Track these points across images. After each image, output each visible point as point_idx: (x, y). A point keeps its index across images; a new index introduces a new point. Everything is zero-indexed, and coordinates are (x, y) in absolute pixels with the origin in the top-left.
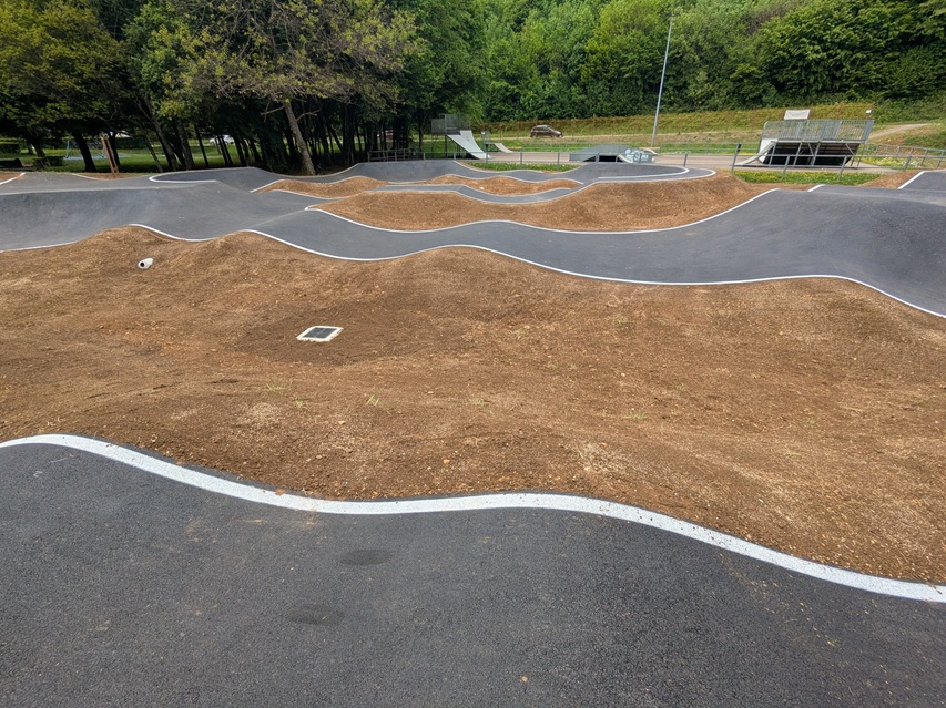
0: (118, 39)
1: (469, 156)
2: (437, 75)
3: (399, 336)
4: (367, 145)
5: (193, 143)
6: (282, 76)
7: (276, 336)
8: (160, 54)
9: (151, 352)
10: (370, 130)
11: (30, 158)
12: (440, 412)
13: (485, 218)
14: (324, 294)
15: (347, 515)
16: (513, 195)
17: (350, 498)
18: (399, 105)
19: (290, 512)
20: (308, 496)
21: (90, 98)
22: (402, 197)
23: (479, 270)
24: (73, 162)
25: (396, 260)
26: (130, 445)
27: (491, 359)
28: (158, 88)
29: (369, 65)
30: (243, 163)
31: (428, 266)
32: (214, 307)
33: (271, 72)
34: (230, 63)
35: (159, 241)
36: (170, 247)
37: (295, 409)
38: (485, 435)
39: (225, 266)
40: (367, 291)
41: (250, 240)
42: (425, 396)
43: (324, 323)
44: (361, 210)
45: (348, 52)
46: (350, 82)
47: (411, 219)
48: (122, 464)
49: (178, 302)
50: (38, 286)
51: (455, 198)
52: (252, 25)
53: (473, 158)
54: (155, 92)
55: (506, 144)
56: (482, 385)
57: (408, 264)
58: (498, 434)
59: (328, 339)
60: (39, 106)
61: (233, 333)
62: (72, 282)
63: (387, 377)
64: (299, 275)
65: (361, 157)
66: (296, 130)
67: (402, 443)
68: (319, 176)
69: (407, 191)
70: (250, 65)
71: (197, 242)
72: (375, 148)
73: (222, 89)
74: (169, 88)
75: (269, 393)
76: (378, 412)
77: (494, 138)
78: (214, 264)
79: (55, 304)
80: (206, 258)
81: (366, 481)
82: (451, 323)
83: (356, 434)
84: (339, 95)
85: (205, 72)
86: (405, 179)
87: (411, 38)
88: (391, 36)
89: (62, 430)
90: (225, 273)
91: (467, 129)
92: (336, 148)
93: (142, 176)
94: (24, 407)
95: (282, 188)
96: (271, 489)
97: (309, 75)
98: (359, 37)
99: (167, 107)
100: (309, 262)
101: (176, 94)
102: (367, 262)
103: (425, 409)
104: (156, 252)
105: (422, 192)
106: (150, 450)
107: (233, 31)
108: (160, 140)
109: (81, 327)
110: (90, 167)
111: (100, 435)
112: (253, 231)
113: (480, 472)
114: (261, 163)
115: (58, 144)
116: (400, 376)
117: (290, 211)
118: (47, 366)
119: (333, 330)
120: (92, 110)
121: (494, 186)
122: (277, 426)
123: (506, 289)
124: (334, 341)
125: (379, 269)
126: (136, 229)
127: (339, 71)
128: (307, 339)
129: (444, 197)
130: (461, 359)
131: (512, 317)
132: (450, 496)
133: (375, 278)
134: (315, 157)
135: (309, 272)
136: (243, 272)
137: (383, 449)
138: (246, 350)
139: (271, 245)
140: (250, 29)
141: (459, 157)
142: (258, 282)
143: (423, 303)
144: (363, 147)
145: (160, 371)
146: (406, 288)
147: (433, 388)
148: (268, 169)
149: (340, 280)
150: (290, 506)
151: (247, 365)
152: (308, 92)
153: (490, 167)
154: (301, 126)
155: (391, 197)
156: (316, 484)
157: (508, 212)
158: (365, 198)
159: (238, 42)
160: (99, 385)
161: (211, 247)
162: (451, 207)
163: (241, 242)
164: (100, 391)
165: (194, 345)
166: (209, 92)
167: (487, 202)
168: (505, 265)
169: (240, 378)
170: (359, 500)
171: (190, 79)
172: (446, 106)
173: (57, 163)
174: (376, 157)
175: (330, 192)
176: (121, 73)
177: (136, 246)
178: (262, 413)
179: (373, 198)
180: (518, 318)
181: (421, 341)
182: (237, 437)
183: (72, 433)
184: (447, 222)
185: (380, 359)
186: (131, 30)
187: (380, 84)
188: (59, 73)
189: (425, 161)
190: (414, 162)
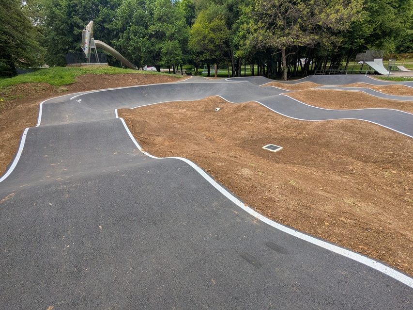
0: (229, 29)
1: (376, 73)
2: (368, 30)
3: (309, 158)
4: (315, 68)
5: (243, 67)
6: (285, 38)
7: (254, 144)
8: (241, 33)
9: (212, 140)
10: (319, 60)
11: (194, 72)
12: (326, 199)
13: (379, 107)
14: (279, 132)
15: (271, 226)
16: (404, 96)
17: (274, 220)
18: (340, 47)
19: (249, 214)
20: (256, 211)
21: (215, 51)
22: (329, 92)
23: (368, 134)
24: (204, 74)
25: (318, 122)
26: (203, 169)
27: (363, 183)
28: (237, 47)
29: (329, 29)
30: (258, 75)
31: (336, 127)
32: (235, 129)
33: (281, 36)
34: (265, 34)
35: (223, 102)
36: (226, 105)
37: (258, 175)
38: (354, 220)
39: (243, 114)
40: (299, 134)
41: (254, 105)
42: (318, 189)
43: (275, 144)
44: (305, 97)
45: (320, 23)
46: (317, 37)
47: (330, 103)
48: (200, 174)
49: (224, 124)
50: (187, 112)
51: (361, 95)
52: (279, 17)
53: (379, 74)
54: (236, 48)
55: (406, 66)
56: (353, 195)
57: (324, 125)
58: (363, 223)
59: (275, 151)
60: (201, 55)
61: (239, 140)
62: (196, 112)
63: (299, 174)
64: (270, 122)
65: (311, 73)
66: (284, 61)
67: (304, 206)
68: (288, 81)
69: (332, 89)
70: (273, 34)
71: (235, 104)
72: (320, 68)
73: (259, 45)
74: (241, 46)
75: (249, 166)
76: (294, 188)
77: (397, 63)
78: (239, 113)
79: (190, 119)
80: (236, 111)
81: (283, 216)
82: (341, 158)
83: (282, 194)
84: (309, 44)
85: (255, 39)
86: (332, 84)
87: (358, 12)
88: (346, 13)
89: (187, 158)
90: (242, 116)
91: (380, 58)
92: (300, 68)
93: (223, 78)
94: (177, 148)
95: (272, 85)
96: (243, 202)
97: (297, 36)
98: (328, 16)
99: (238, 53)
100: (275, 117)
101: (242, 48)
102: (302, 121)
103: (318, 195)
104: (221, 106)
105: (342, 90)
106: (208, 172)
107: (270, 21)
108: (232, 66)
109: (195, 127)
110: (209, 75)
111: (196, 163)
112: (256, 101)
113: (347, 237)
114: (265, 75)
115: (202, 67)
116: (306, 176)
117: (273, 95)
118: (184, 138)
119: (278, 148)
120: (215, 55)
121: (390, 90)
122: (250, 179)
123: (384, 147)
124: (278, 152)
125: (308, 125)
126: (217, 97)
127: (313, 33)
128: (267, 149)
129: (353, 94)
130: (342, 177)
131: (384, 164)
132: (326, 241)
133: (304, 128)
134: (289, 72)
135: (274, 121)
136: (248, 117)
137: (294, 205)
138: (242, 148)
139: (262, 108)
140: (278, 19)
141: (369, 73)
142: (253, 122)
143: (327, 145)
144: (313, 69)
145: (213, 148)
146: (319, 136)
147: (323, 187)
148: (267, 77)
149: (287, 127)
150: (249, 212)
151: (241, 153)
152: (295, 43)
153: (390, 79)
154: (287, 59)
155: (323, 92)
156: (261, 208)
157: (397, 105)
158: (309, 92)
159: (272, 25)
160: (196, 147)
161: (240, 106)
162: (357, 99)
163: (251, 106)
164: (196, 149)
165: (225, 141)
166: (254, 47)
167: (382, 98)
168: (387, 134)
169: (239, 157)
170: (277, 222)
171: (249, 42)
172: (369, 46)
173: (200, 74)
174: (319, 73)
175: (292, 88)
176: (227, 42)
177: (216, 103)
178: (246, 172)
179: (313, 92)
180: (389, 165)
181: (321, 163)
182: (235, 178)
183: (189, 159)
184: (352, 107)
185: (298, 166)
186: (234, 26)
187: (332, 37)
188: (210, 44)
189: (346, 75)
190: (340, 76)
